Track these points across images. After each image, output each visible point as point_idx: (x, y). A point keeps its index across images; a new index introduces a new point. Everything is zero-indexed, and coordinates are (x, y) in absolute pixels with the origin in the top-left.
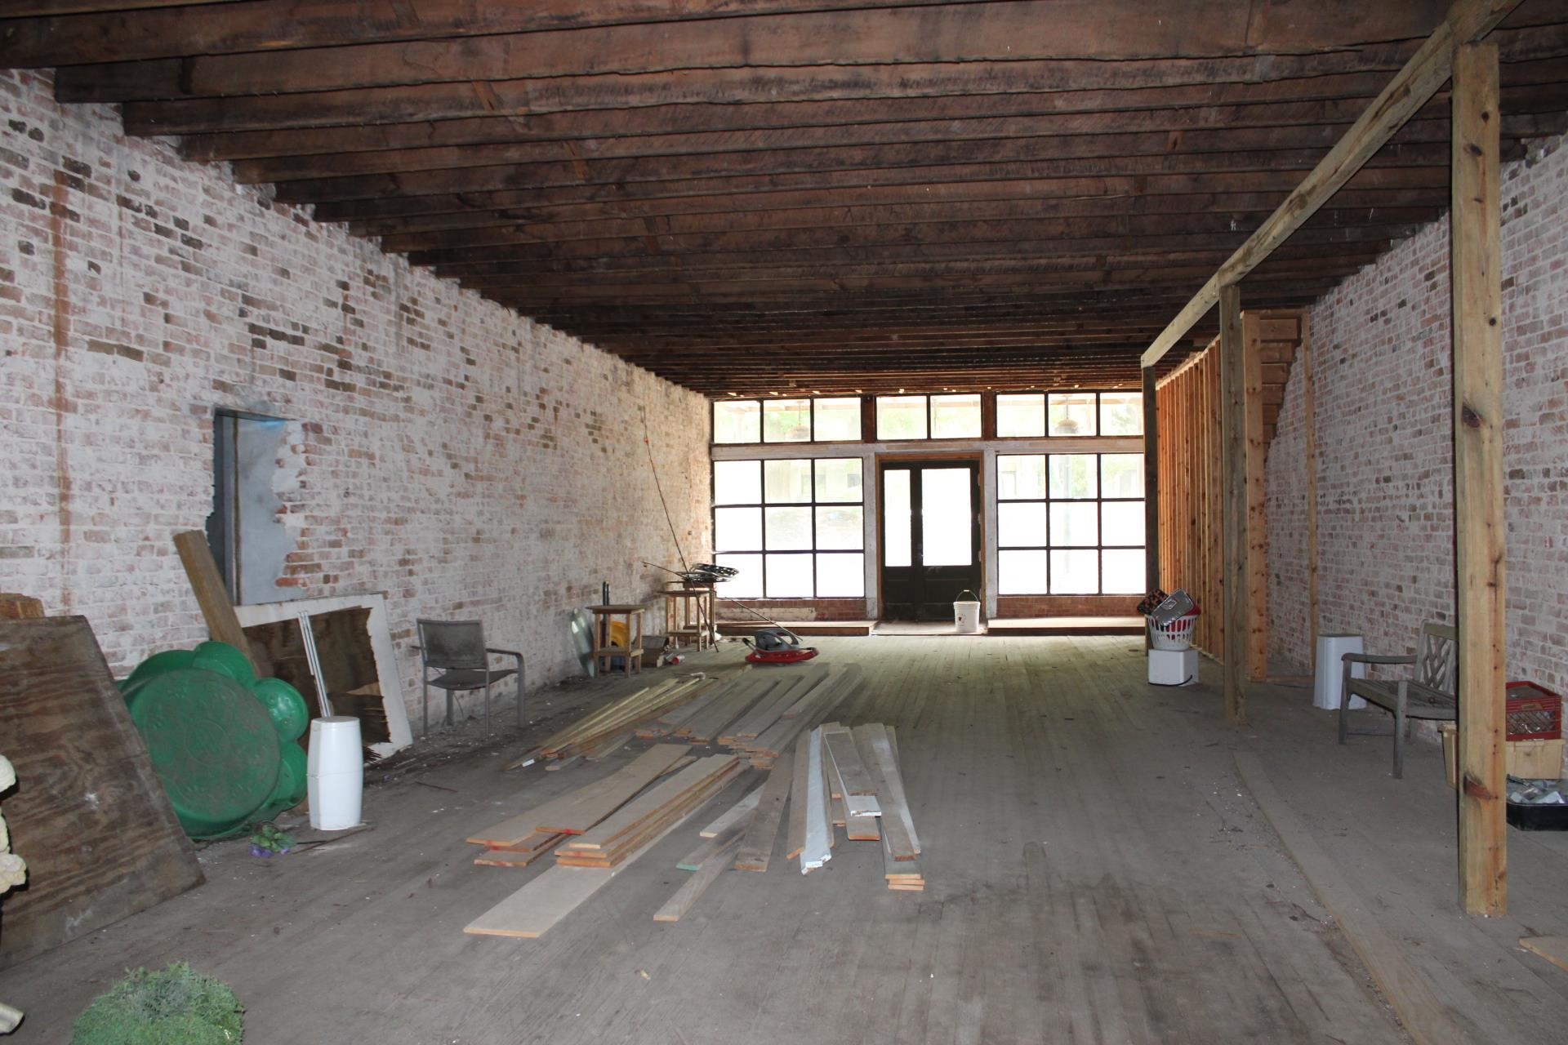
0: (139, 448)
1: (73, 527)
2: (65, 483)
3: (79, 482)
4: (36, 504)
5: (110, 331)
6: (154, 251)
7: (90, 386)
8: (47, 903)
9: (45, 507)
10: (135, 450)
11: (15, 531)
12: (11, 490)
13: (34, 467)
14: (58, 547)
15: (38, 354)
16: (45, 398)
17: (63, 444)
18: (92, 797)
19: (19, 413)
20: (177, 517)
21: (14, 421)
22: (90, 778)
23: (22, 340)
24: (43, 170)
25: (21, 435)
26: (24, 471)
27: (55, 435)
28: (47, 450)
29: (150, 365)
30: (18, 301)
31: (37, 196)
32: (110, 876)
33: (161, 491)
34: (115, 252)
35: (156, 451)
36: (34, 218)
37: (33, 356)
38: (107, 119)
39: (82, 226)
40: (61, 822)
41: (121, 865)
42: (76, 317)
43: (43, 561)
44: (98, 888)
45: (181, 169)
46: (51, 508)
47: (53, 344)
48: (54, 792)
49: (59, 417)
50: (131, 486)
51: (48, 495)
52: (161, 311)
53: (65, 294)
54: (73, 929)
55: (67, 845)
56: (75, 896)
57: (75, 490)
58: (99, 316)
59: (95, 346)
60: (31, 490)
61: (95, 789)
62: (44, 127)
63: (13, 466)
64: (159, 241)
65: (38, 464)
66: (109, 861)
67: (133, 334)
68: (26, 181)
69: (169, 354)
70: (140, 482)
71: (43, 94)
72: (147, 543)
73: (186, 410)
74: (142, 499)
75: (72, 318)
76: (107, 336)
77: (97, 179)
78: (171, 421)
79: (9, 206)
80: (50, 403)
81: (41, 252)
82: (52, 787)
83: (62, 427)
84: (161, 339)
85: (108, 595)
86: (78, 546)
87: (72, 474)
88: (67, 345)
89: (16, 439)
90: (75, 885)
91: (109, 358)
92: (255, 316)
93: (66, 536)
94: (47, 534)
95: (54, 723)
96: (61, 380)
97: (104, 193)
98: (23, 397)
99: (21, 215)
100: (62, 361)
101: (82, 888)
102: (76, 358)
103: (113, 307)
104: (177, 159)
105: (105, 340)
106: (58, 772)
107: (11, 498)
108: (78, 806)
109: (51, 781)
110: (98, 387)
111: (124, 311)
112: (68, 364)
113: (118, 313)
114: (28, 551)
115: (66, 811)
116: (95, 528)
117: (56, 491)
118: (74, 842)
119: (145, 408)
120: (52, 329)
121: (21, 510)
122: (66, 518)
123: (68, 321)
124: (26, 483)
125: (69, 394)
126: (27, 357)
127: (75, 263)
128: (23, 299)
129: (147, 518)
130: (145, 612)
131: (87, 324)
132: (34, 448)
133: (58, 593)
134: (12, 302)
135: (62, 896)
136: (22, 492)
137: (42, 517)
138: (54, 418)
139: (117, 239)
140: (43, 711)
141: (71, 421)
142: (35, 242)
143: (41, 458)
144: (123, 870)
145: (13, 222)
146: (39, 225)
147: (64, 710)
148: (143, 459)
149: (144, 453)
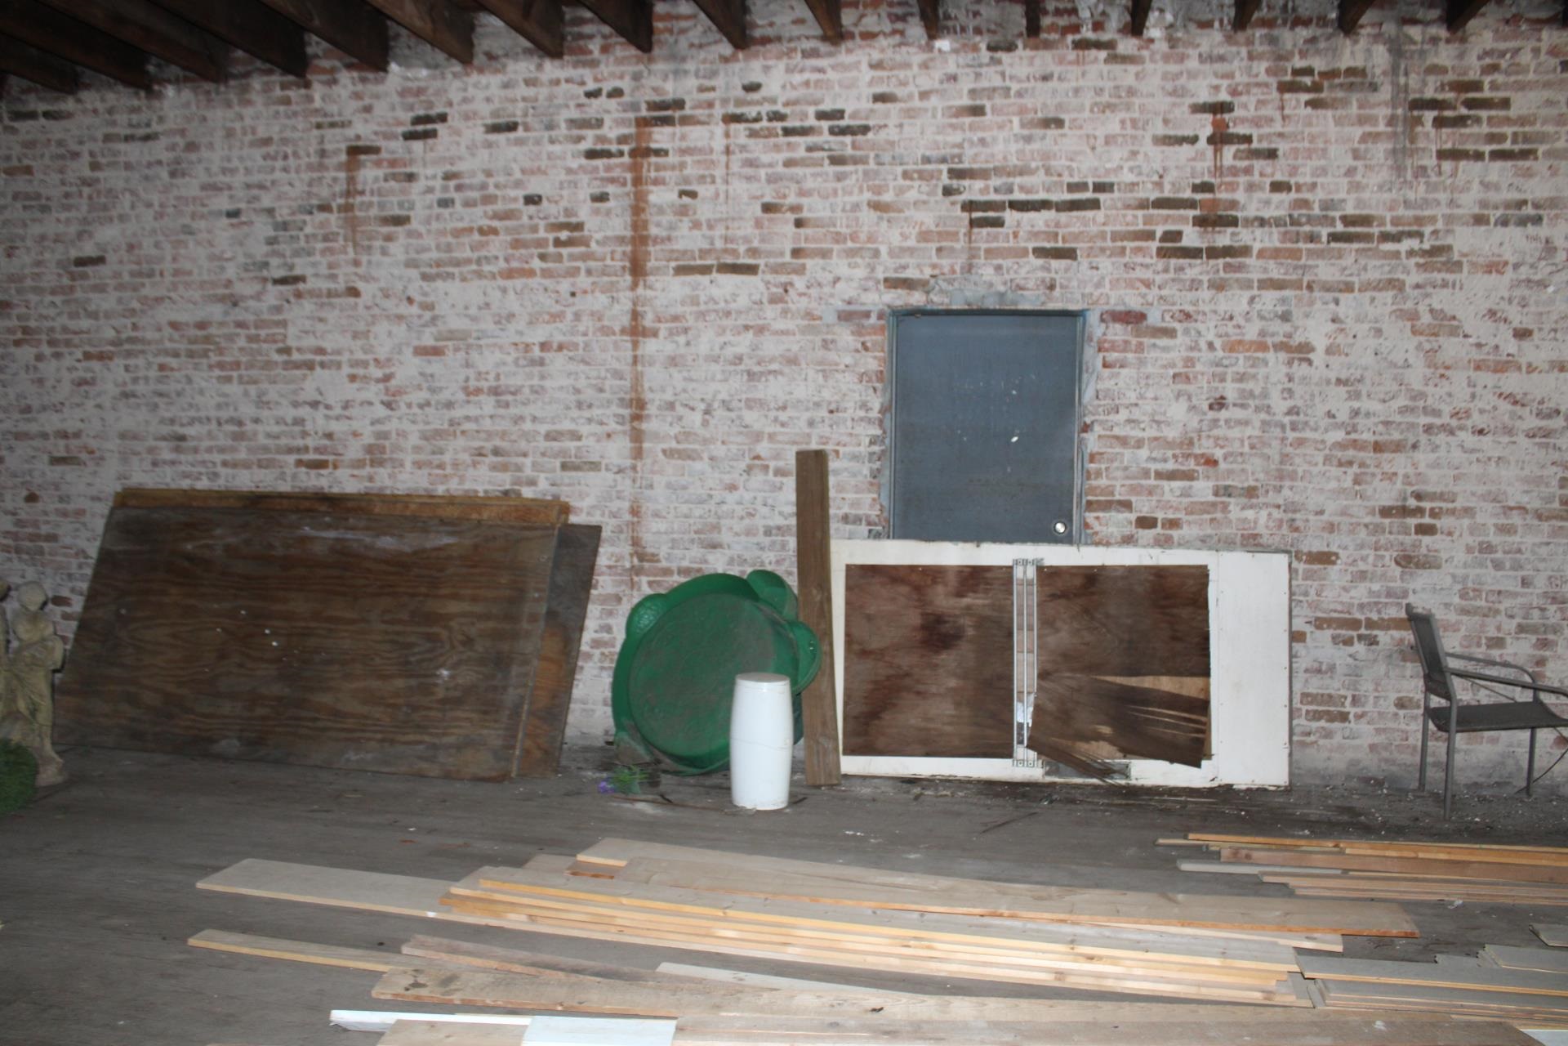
0: (749, 364)
1: (646, 445)
2: (640, 404)
3: (657, 403)
4: (602, 423)
5: (703, 253)
6: (781, 157)
7: (679, 310)
8: (343, 735)
9: (613, 426)
10: (742, 367)
11: (578, 448)
12: (575, 413)
13: (601, 390)
14: (628, 462)
15: (609, 289)
16: (617, 329)
17: (639, 368)
18: (445, 673)
19: (587, 345)
20: (809, 435)
21: (581, 351)
22: (455, 658)
23: (591, 280)
24: (620, 122)
25: (587, 363)
26: (589, 394)
27: (630, 360)
28: (618, 375)
29: (769, 277)
30: (588, 245)
31: (614, 148)
32: (411, 737)
33: (784, 408)
34: (719, 172)
35: (774, 366)
36: (608, 169)
37: (603, 292)
38: (709, 44)
39: (672, 159)
40: (400, 683)
41: (431, 734)
42: (658, 247)
43: (610, 476)
44: (392, 742)
45: (830, 55)
46: (619, 428)
47: (628, 278)
48: (413, 659)
49: (635, 345)
50: (735, 404)
51: (615, 415)
52: (791, 217)
53: (645, 227)
54: (348, 760)
55: (391, 701)
56: (369, 739)
57: (651, 409)
58: (688, 240)
59: (681, 270)
60: (596, 412)
61: (453, 667)
62: (625, 84)
63: (577, 391)
64: (789, 144)
65: (607, 387)
66: (418, 726)
67: (742, 249)
68: (601, 139)
69: (801, 261)
70: (748, 400)
71: (627, 53)
72: (757, 462)
73: (831, 318)
74: (751, 417)
75: (651, 248)
76: (701, 258)
77: (694, 108)
78: (803, 333)
79: (581, 167)
80: (623, 331)
81: (617, 197)
82: (414, 654)
83: (639, 352)
84: (788, 247)
85: (697, 512)
86: (655, 462)
87: (648, 396)
88: (645, 274)
89: (582, 367)
90: (376, 732)
91: (704, 280)
92: (974, 190)
93: (638, 454)
94: (617, 450)
95: (453, 607)
96: (639, 309)
97: (702, 118)
98: (591, 330)
99: (596, 169)
100: (640, 290)
101: (379, 736)
102: (658, 285)
103: (710, 227)
104: (824, 47)
105: (699, 262)
106: (429, 645)
107: (573, 420)
108: (426, 676)
109: (416, 650)
110: (688, 309)
111: (727, 228)
112: (649, 293)
113: (719, 231)
114: (594, 466)
115: (411, 676)
116: (681, 447)
117: (626, 412)
118: (400, 701)
119: (761, 322)
120: (628, 264)
121: (585, 430)
122: (637, 437)
123: (649, 253)
124: (590, 406)
125: (648, 321)
126: (597, 294)
127: (661, 196)
128: (593, 245)
129: (758, 437)
130: (749, 532)
131: (672, 251)
132: (603, 374)
133: (626, 505)
134: (582, 249)
135: (358, 735)
136: (587, 414)
137: (609, 436)
138: (629, 345)
139: (724, 158)
140: (455, 597)
141: (650, 346)
142: (611, 189)
143: (610, 383)
144: (427, 738)
145: (584, 179)
146: (616, 173)
147: (474, 599)
148: (751, 375)
149: (756, 369)
